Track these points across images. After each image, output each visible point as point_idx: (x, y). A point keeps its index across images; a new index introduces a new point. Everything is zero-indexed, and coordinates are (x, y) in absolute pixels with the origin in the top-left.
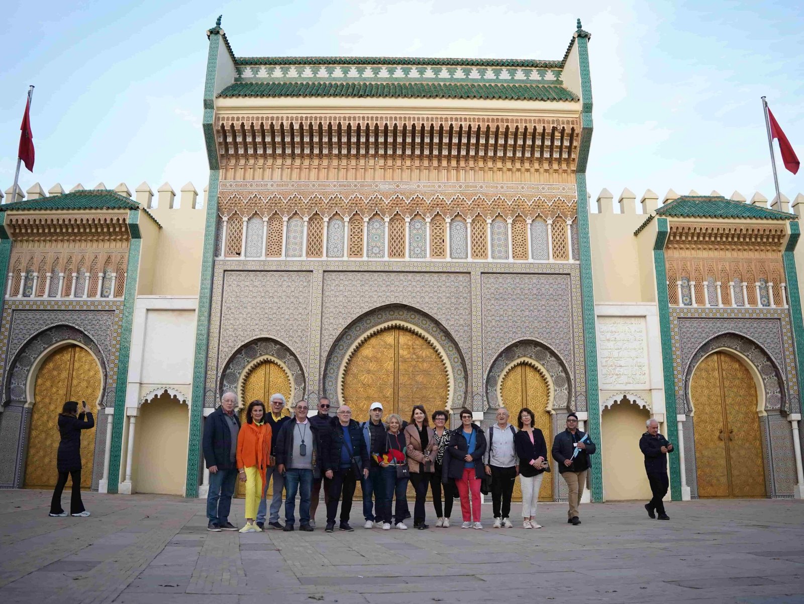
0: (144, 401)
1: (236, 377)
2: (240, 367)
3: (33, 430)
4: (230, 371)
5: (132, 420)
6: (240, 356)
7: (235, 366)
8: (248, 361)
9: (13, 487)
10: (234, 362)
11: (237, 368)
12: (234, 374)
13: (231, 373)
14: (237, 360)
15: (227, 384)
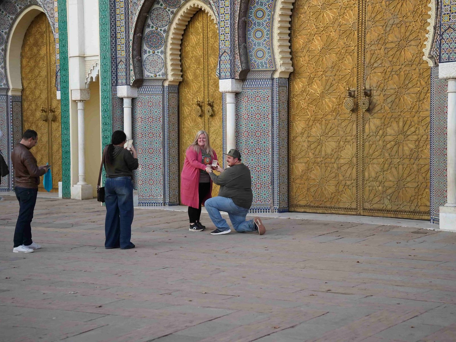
0: (89, 80)
1: (162, 37)
2: (164, 23)
3: (25, 121)
4: (150, 29)
5: (80, 105)
6: (159, 6)
7: (155, 21)
8: (172, 12)
9: (8, 190)
10: (153, 16)
11: (160, 24)
12: (158, 34)
13: (152, 32)
14: (156, 12)
15: (148, 50)
